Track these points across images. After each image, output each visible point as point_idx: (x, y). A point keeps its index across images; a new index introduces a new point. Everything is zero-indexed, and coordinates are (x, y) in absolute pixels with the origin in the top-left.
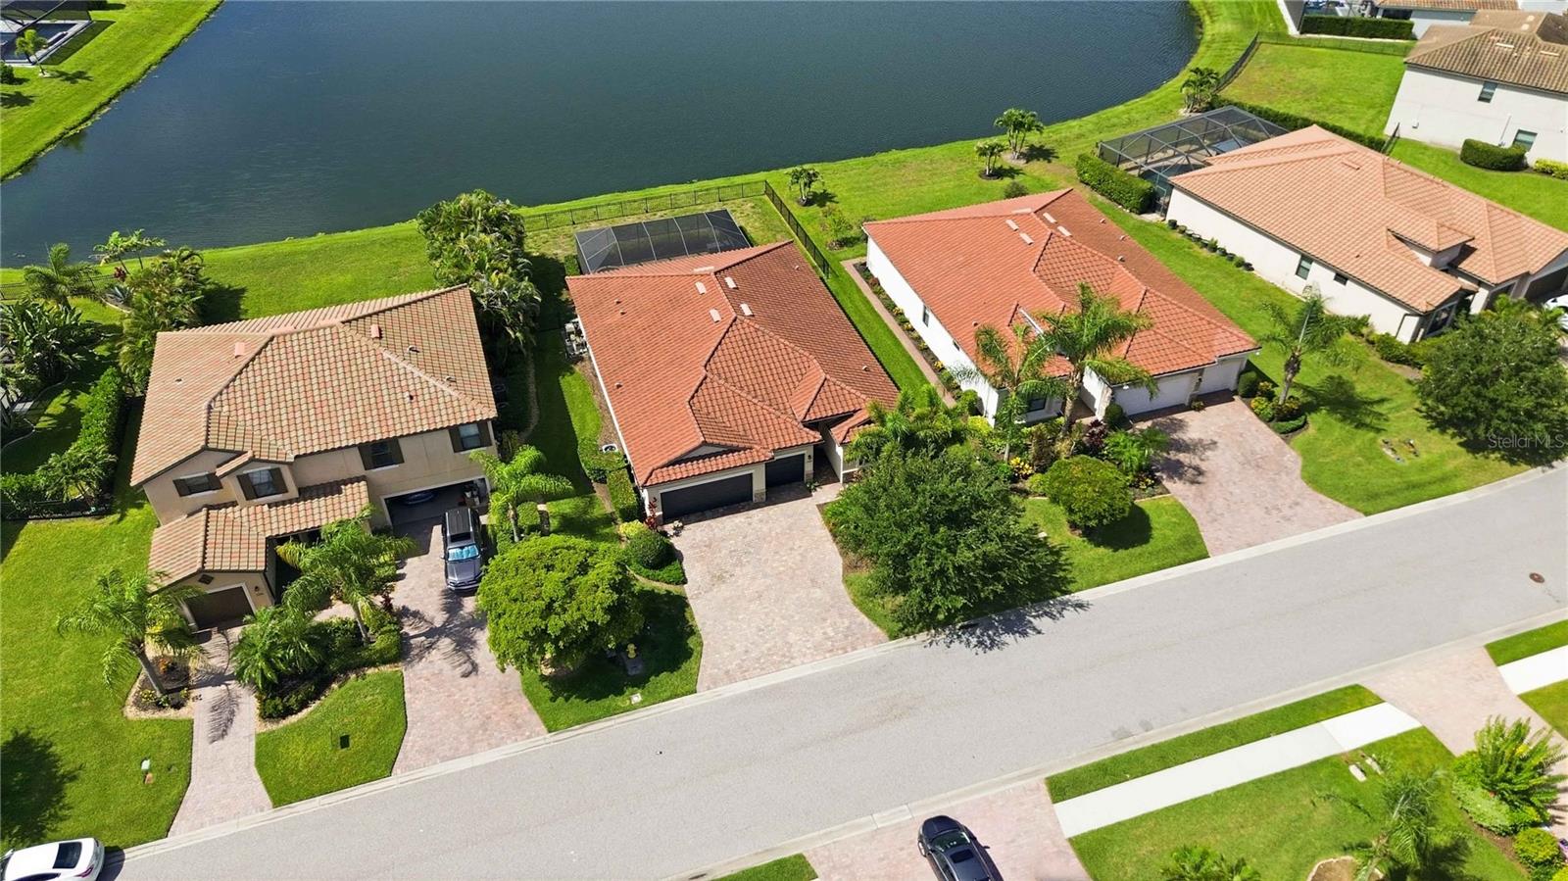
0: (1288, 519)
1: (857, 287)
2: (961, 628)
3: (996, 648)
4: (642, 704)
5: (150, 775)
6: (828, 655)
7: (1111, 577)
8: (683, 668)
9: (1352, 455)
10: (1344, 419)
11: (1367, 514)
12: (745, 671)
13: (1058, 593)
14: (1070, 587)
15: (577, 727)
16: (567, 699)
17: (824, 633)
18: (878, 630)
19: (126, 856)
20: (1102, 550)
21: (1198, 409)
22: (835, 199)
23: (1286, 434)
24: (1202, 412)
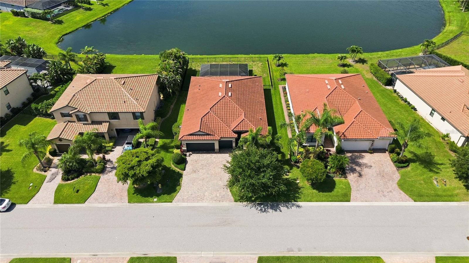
0: (384, 196)
1: (280, 94)
2: (258, 204)
3: (265, 213)
4: (156, 202)
5: (31, 187)
6: (214, 202)
7: (313, 200)
8: (172, 194)
9: (420, 180)
10: (425, 167)
11: (415, 201)
12: (188, 200)
13: (293, 201)
14: (298, 200)
15: (136, 203)
16: (137, 195)
17: (216, 195)
18: (232, 198)
19: (16, 206)
20: (315, 191)
21: (371, 153)
22: (287, 66)
23: (399, 168)
24: (372, 154)
